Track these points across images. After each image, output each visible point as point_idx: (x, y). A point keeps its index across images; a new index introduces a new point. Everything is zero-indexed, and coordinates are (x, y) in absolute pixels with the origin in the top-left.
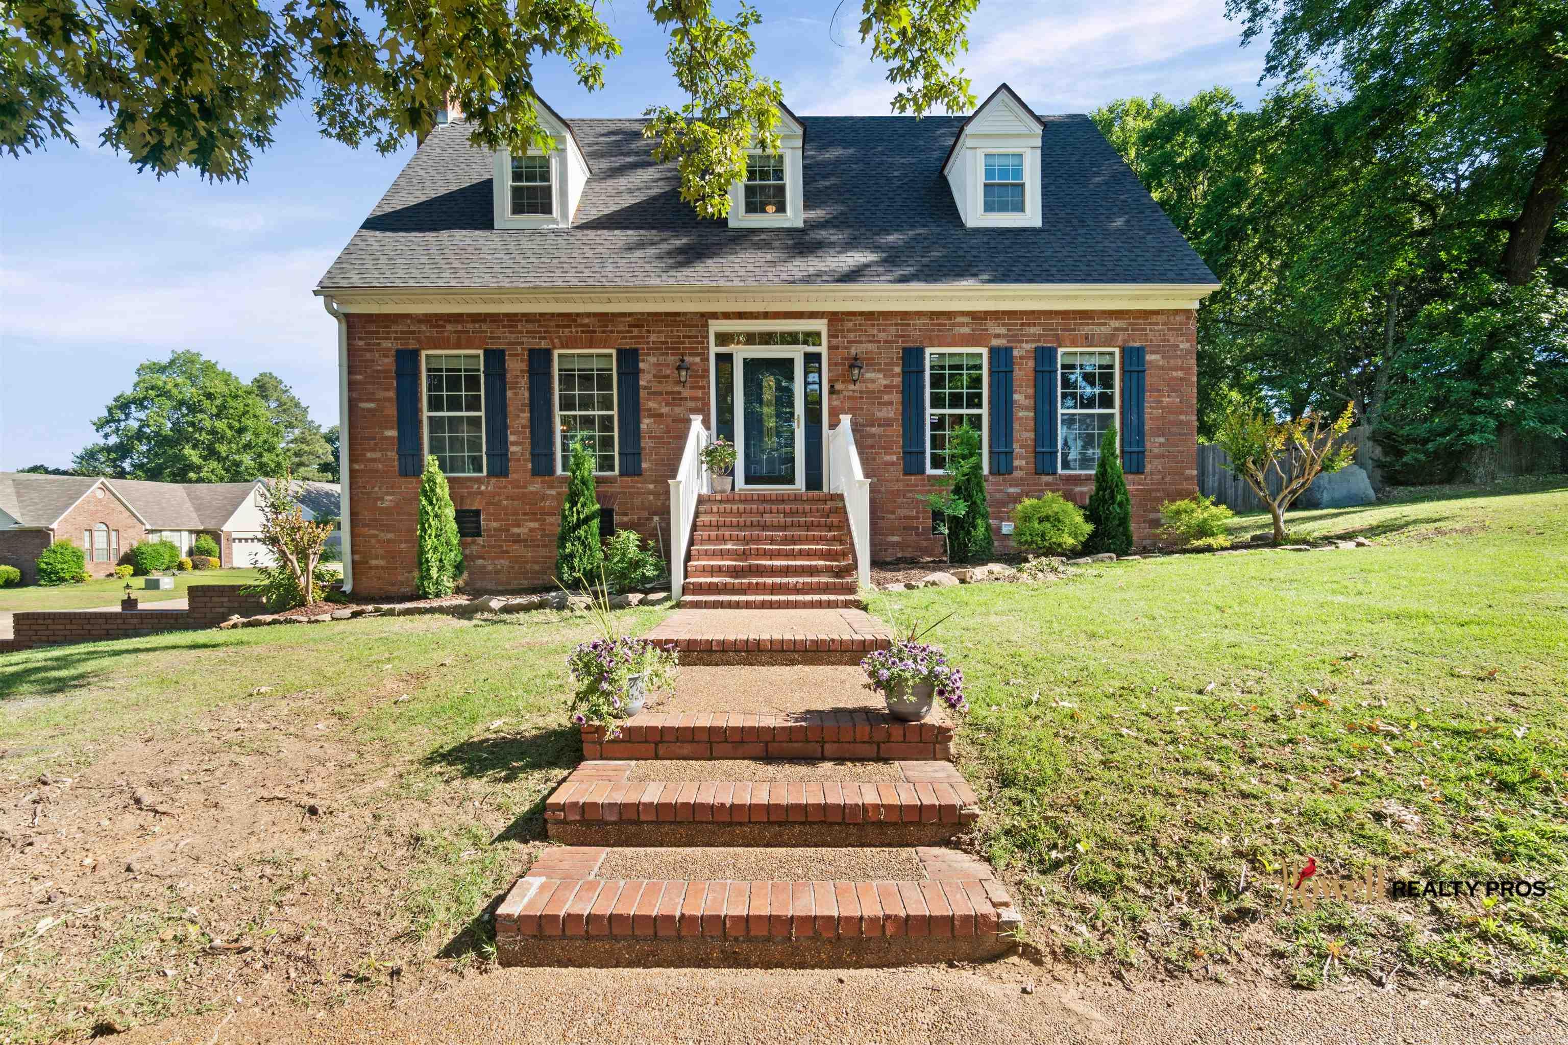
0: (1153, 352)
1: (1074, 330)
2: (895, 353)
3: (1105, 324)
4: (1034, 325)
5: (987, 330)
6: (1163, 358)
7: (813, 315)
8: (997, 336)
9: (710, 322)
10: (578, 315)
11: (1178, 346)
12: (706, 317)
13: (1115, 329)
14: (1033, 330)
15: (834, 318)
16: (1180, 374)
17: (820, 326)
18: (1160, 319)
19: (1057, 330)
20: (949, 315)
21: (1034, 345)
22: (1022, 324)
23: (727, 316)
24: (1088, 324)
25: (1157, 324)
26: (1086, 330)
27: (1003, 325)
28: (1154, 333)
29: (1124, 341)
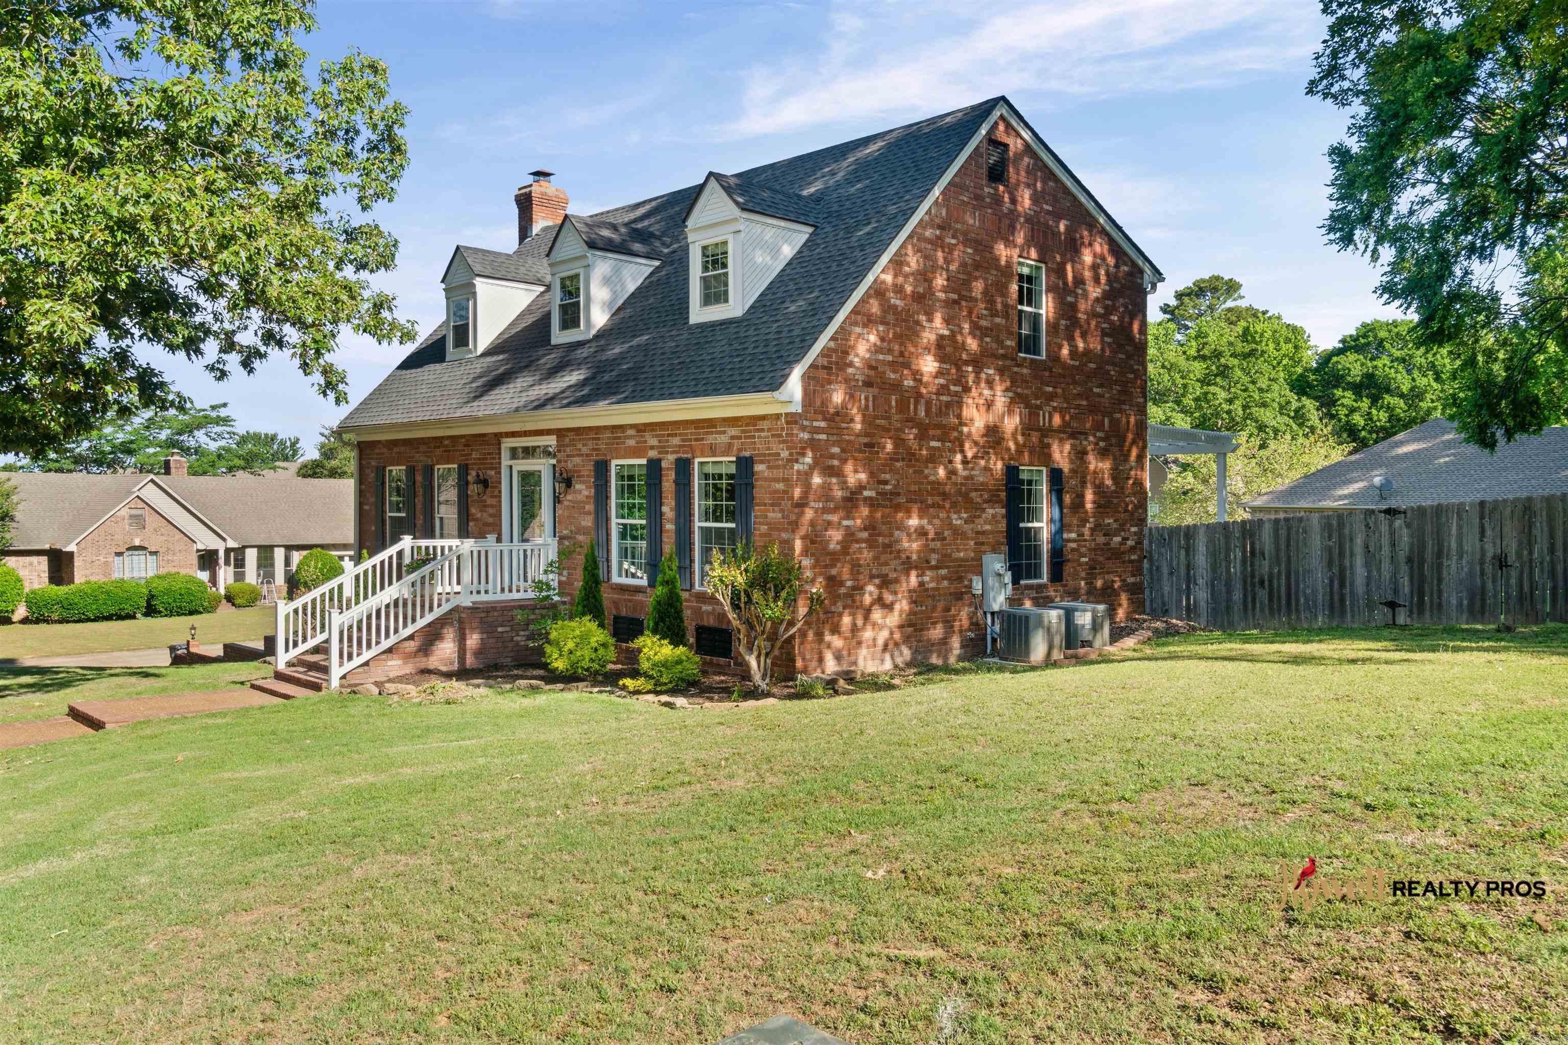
0: (762, 462)
1: (702, 439)
2: (590, 466)
3: (724, 432)
4: (676, 435)
5: (646, 442)
6: (769, 468)
7: (548, 432)
8: (652, 448)
9: (504, 440)
10: (443, 437)
11: (779, 454)
12: (498, 437)
13: (732, 437)
14: (676, 441)
15: (560, 433)
16: (780, 486)
17: (551, 441)
18: (765, 425)
19: (690, 440)
20: (622, 427)
21: (675, 456)
22: (669, 435)
23: (514, 434)
24: (712, 433)
25: (762, 430)
26: (711, 439)
27: (657, 436)
28: (761, 443)
29: (740, 450)
